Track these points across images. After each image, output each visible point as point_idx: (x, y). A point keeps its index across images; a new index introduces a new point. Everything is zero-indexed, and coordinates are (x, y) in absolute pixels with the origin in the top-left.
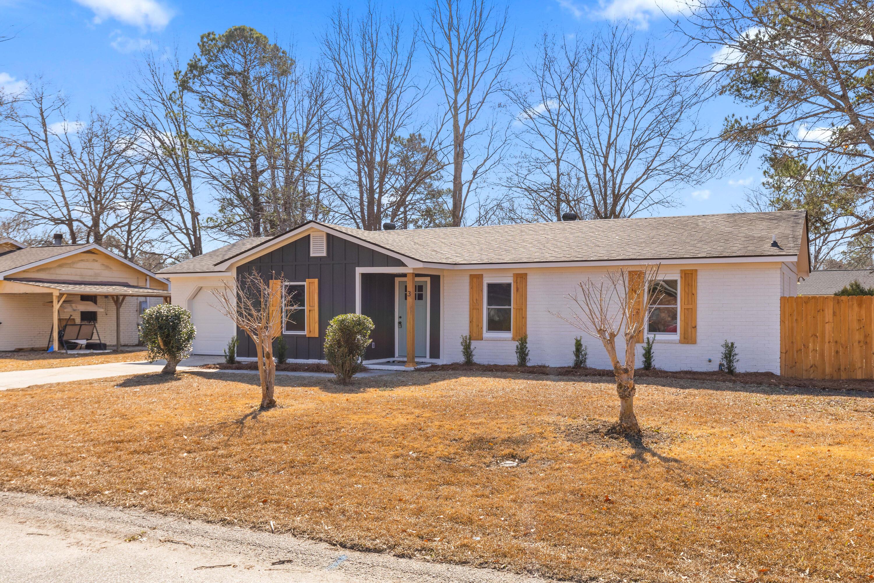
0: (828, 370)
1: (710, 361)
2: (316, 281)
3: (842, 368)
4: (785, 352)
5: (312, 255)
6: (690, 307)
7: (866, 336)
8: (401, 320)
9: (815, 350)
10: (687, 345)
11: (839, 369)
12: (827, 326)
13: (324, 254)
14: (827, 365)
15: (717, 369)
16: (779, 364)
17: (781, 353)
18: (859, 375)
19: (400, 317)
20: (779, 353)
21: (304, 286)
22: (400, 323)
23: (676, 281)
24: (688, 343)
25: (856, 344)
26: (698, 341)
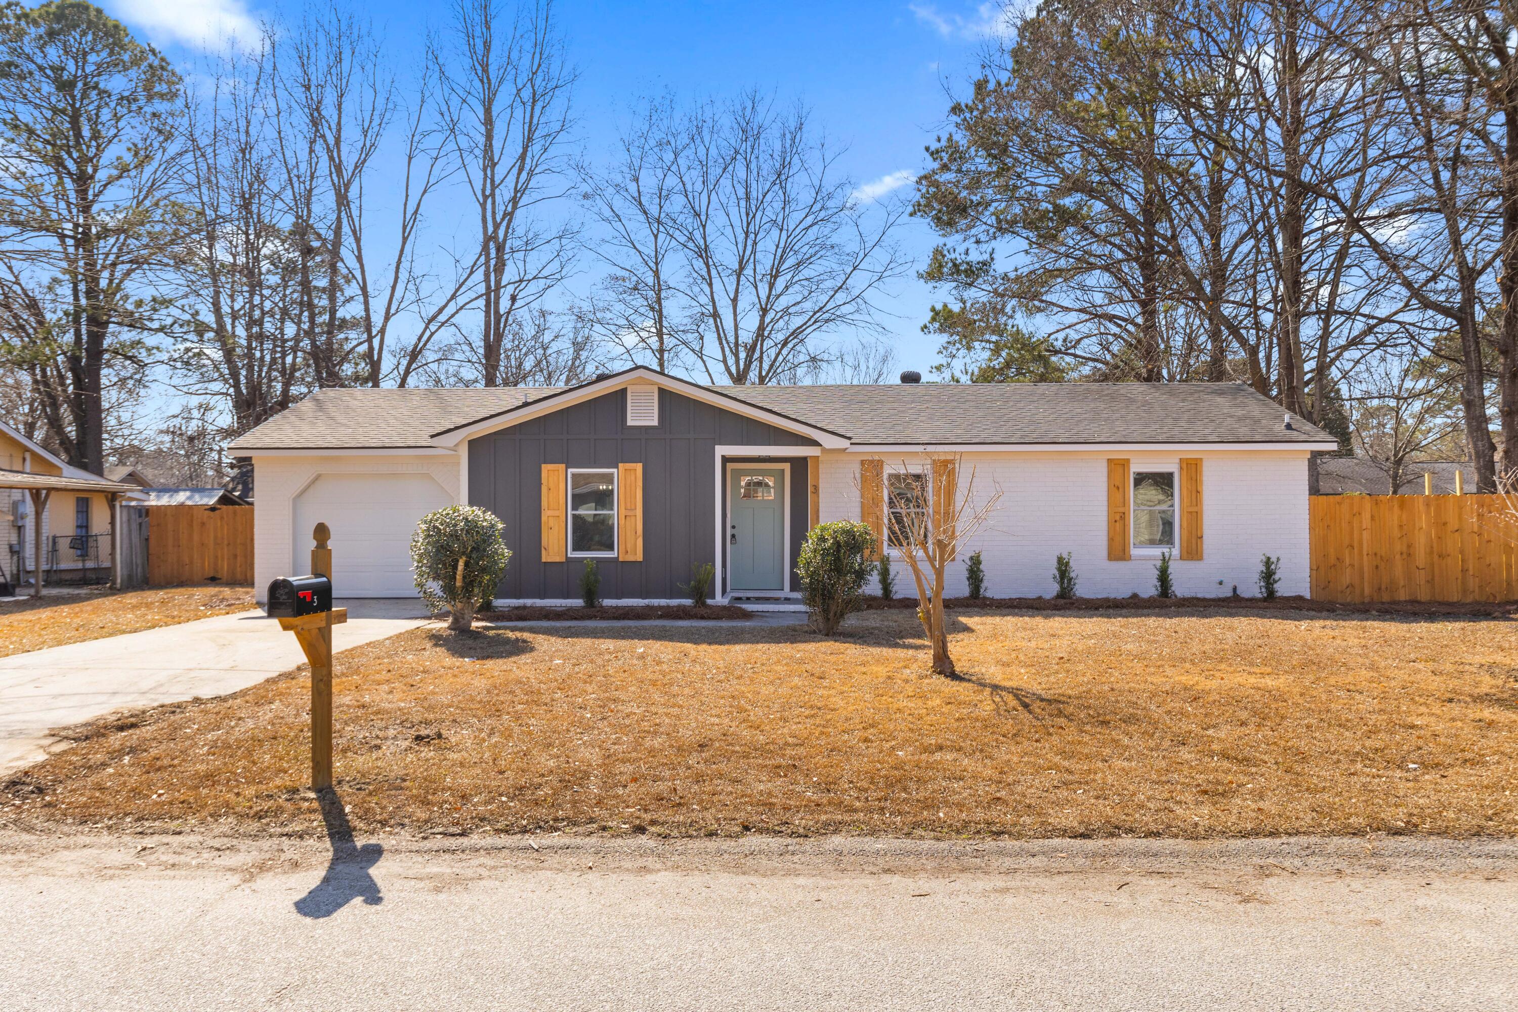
0: (1367, 591)
1: (1221, 583)
2: (639, 467)
3: (1383, 587)
4: (1315, 569)
5: (630, 423)
6: (1194, 509)
7: (1409, 546)
8: (734, 531)
9: (1352, 565)
10: (1191, 562)
11: (1380, 589)
12: (1364, 533)
13: (655, 422)
14: (1366, 584)
15: (1229, 594)
16: (1308, 585)
17: (1311, 569)
18: (1402, 596)
19: (733, 527)
20: (1308, 570)
21: (612, 474)
22: (733, 536)
23: (1171, 475)
24: (1192, 559)
25: (1398, 557)
26: (1205, 556)
